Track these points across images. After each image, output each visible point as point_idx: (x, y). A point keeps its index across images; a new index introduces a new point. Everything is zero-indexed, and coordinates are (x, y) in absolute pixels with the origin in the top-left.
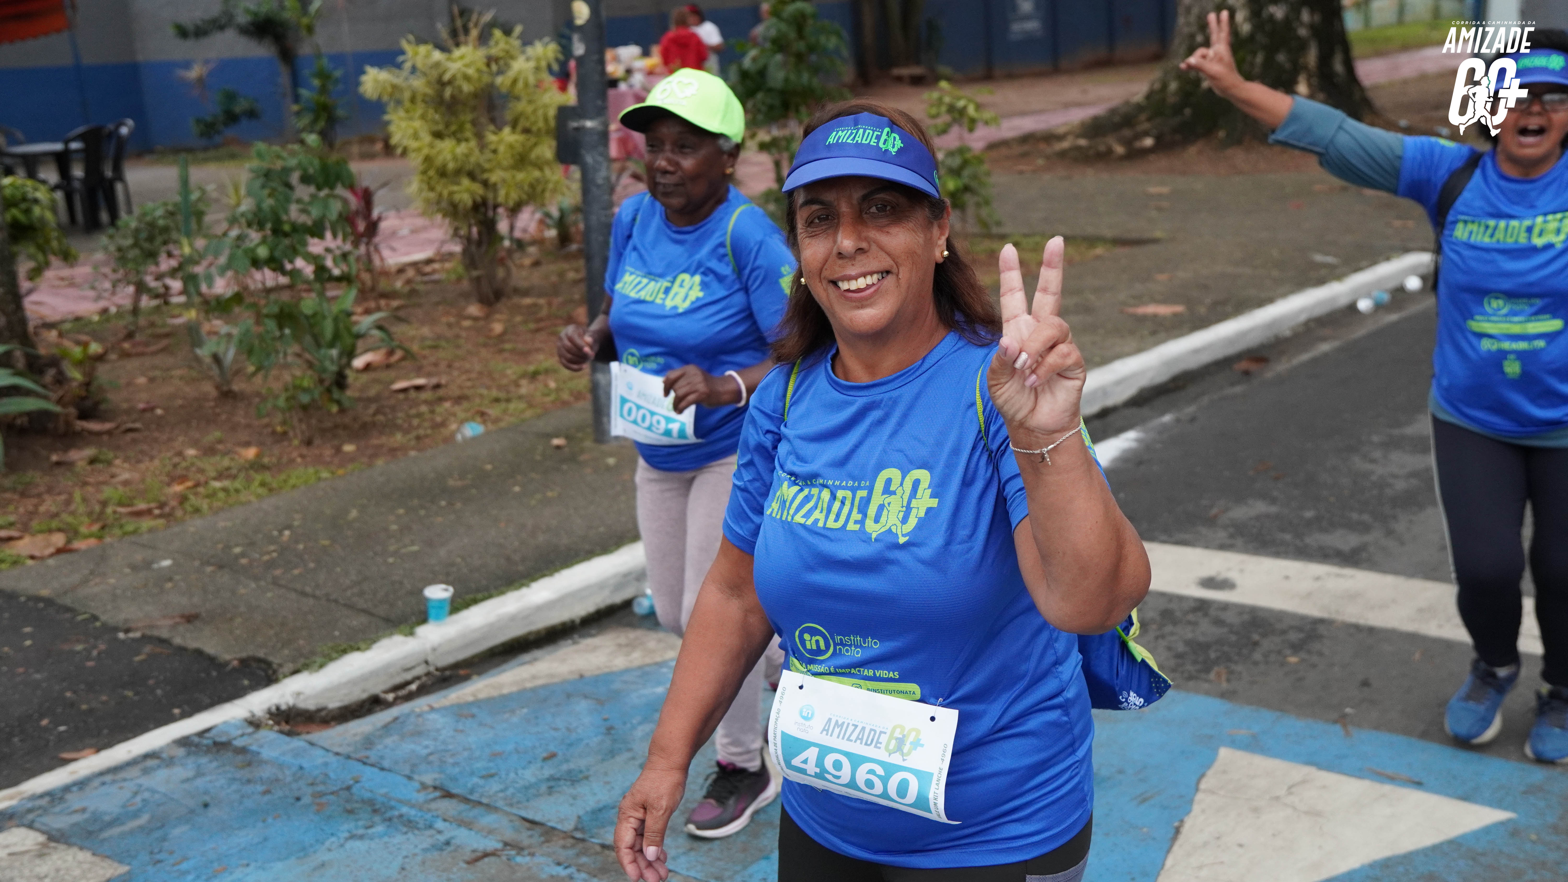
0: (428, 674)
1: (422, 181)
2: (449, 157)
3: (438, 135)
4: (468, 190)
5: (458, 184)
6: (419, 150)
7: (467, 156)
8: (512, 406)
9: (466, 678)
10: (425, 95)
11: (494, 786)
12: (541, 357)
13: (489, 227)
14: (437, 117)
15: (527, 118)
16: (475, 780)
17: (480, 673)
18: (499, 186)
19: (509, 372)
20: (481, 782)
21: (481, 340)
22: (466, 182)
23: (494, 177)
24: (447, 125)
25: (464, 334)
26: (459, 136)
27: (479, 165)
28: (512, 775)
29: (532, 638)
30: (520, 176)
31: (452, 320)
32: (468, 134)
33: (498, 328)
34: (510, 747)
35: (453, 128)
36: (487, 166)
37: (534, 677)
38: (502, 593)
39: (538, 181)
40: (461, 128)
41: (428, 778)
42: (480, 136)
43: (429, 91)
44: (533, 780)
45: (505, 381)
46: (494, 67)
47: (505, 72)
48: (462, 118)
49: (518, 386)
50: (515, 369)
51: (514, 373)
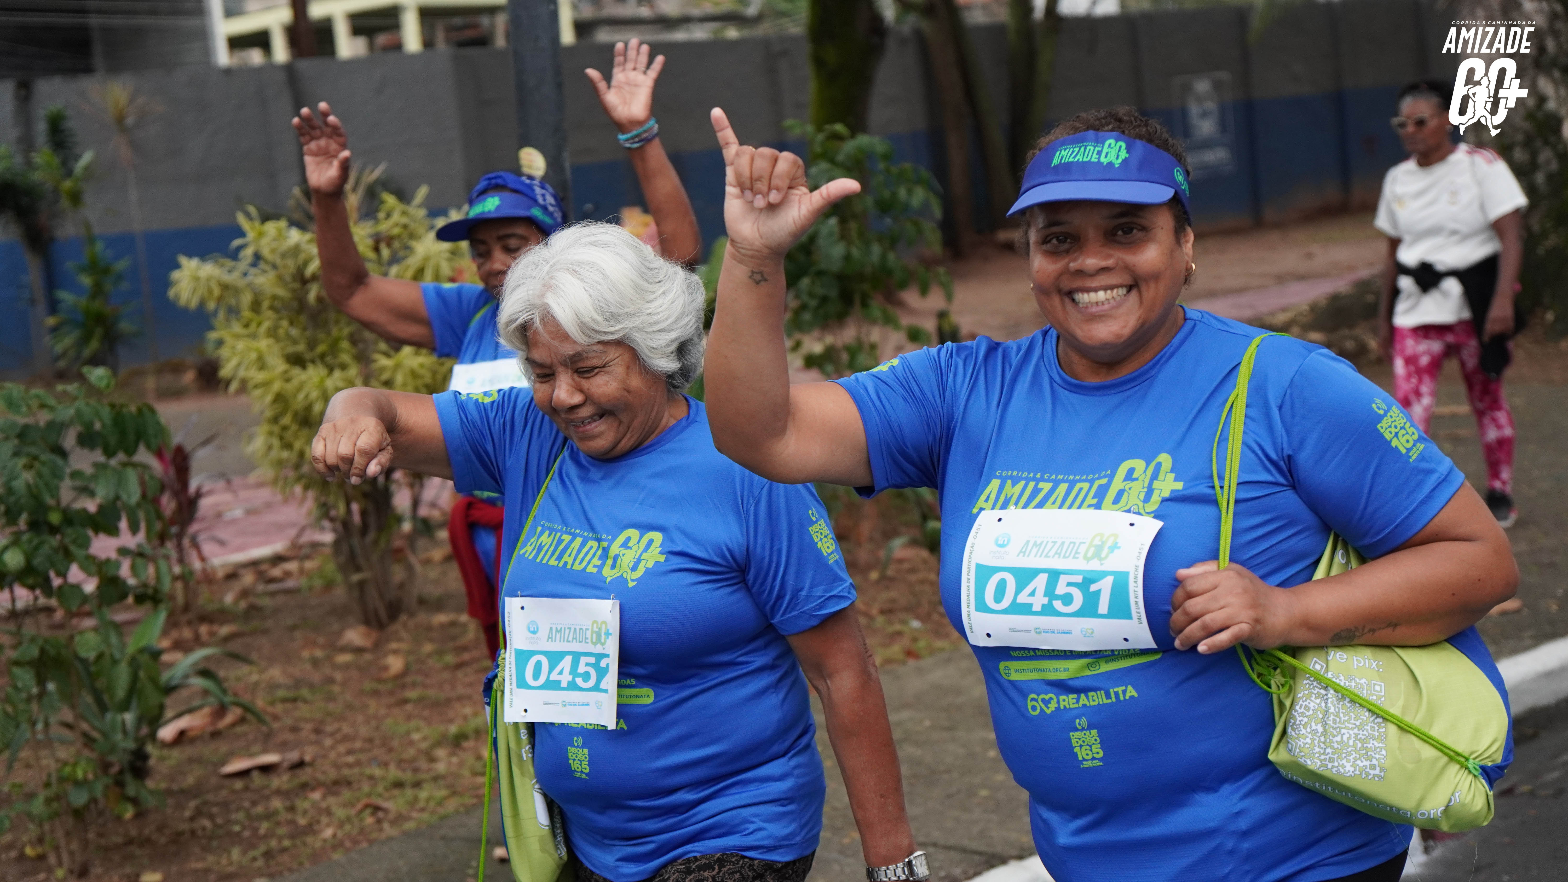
1: (271, 433)
3: (297, 361)
6: (266, 384)
8: (424, 794)
10: (275, 297)
12: (468, 710)
13: (379, 503)
14: (294, 332)
19: (416, 736)
21: (368, 685)
24: (312, 345)
25: (338, 676)
26: (329, 359)
31: (319, 653)
32: (345, 357)
33: (395, 664)
35: (321, 348)
40: (334, 349)
42: (365, 361)
43: (281, 292)
45: (411, 752)
46: (385, 252)
47: (405, 258)
48: (335, 332)
49: (432, 760)
50: (426, 731)
51: (425, 739)
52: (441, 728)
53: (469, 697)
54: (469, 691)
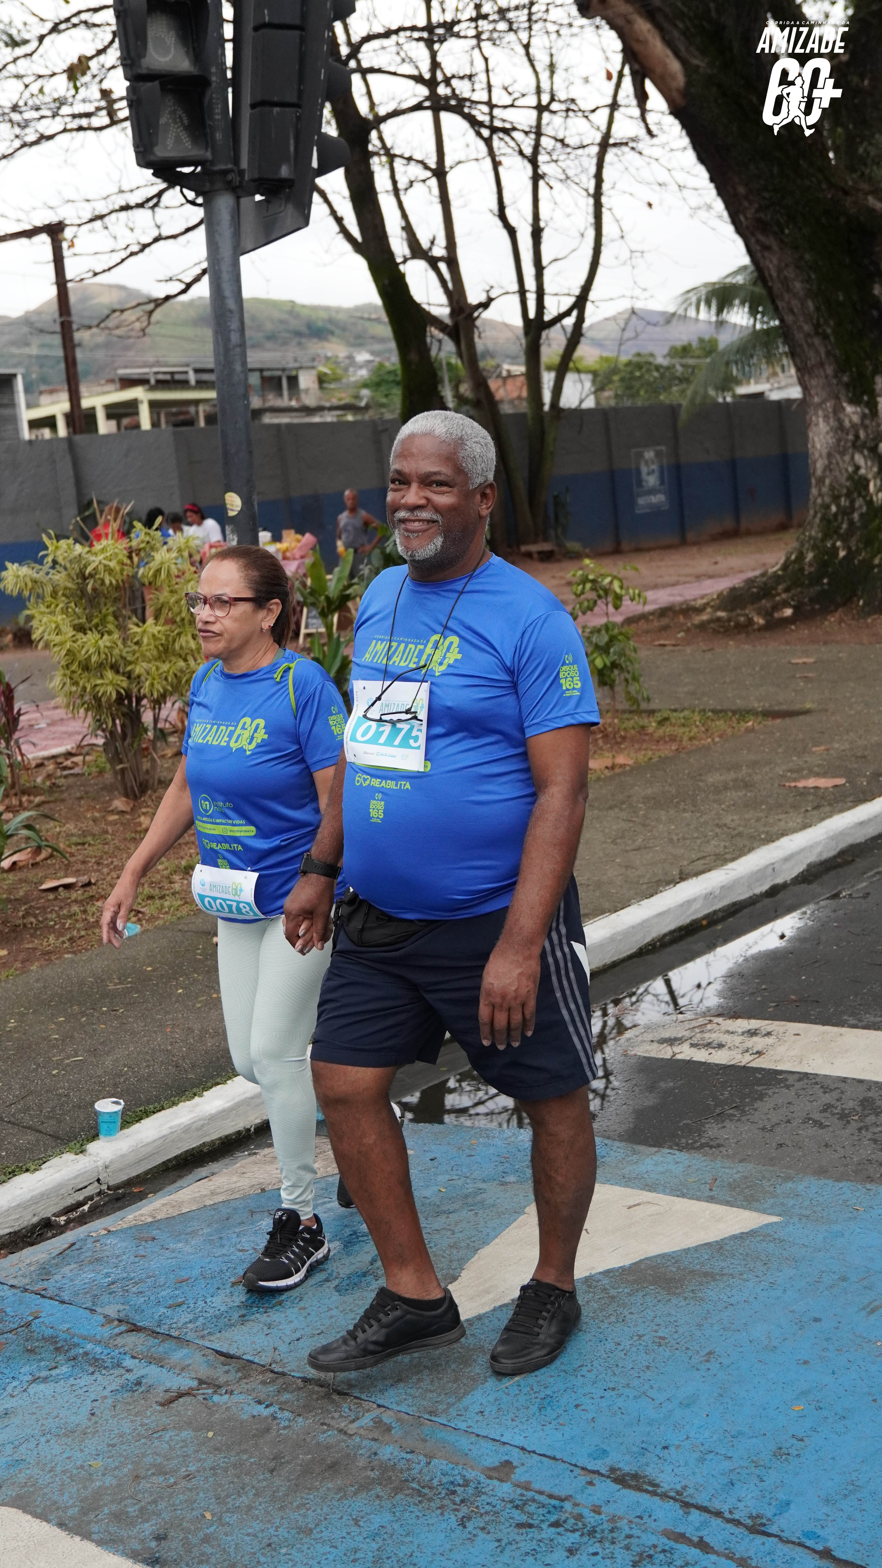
0: (100, 1193)
1: (65, 675)
2: (92, 650)
3: (81, 629)
4: (111, 683)
5: (102, 677)
6: (61, 644)
7: (110, 648)
8: (167, 904)
9: (141, 1197)
10: (66, 588)
11: (183, 1316)
13: (133, 718)
14: (79, 610)
15: (170, 609)
16: (162, 1310)
17: (155, 1192)
18: (143, 678)
20: (169, 1312)
21: (129, 835)
22: (110, 674)
23: (138, 670)
24: (89, 619)
25: (110, 829)
26: (101, 629)
27: (122, 657)
28: (201, 1303)
29: (205, 1150)
30: (165, 667)
31: (97, 814)
32: (110, 627)
34: (196, 1272)
35: (95, 621)
36: (130, 658)
37: (213, 1193)
38: (174, 1104)
39: (182, 671)
40: (104, 621)
41: (112, 1311)
42: (122, 628)
43: (70, 585)
44: (224, 1308)
45: (158, 877)
46: (136, 559)
47: (147, 563)
48: (104, 611)
49: (171, 883)
50: (166, 864)
51: (166, 869)
52: (176, 862)
53: (193, 843)
54: (192, 839)
